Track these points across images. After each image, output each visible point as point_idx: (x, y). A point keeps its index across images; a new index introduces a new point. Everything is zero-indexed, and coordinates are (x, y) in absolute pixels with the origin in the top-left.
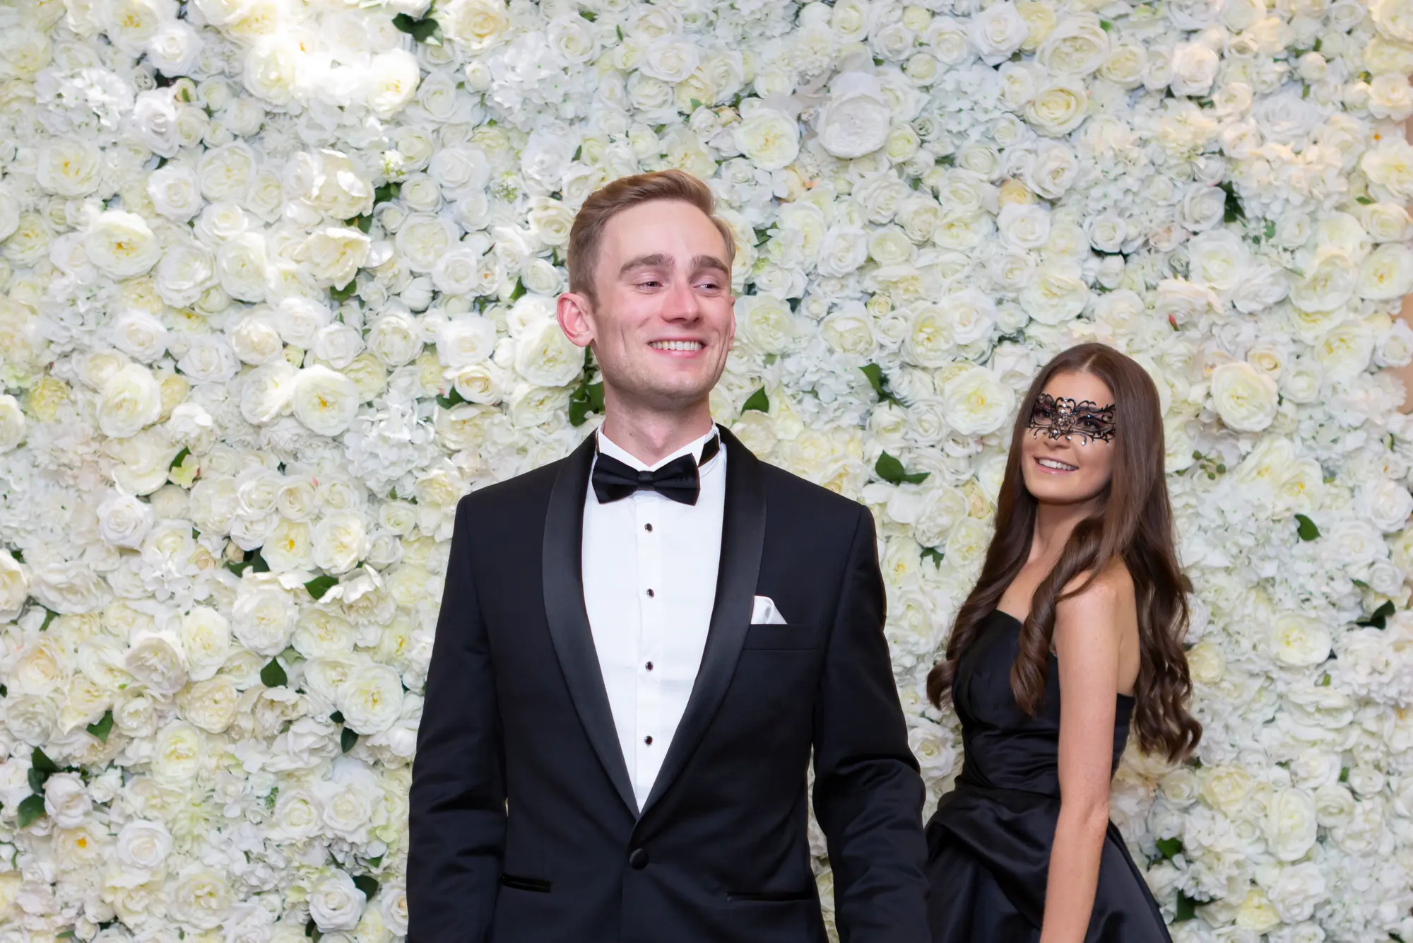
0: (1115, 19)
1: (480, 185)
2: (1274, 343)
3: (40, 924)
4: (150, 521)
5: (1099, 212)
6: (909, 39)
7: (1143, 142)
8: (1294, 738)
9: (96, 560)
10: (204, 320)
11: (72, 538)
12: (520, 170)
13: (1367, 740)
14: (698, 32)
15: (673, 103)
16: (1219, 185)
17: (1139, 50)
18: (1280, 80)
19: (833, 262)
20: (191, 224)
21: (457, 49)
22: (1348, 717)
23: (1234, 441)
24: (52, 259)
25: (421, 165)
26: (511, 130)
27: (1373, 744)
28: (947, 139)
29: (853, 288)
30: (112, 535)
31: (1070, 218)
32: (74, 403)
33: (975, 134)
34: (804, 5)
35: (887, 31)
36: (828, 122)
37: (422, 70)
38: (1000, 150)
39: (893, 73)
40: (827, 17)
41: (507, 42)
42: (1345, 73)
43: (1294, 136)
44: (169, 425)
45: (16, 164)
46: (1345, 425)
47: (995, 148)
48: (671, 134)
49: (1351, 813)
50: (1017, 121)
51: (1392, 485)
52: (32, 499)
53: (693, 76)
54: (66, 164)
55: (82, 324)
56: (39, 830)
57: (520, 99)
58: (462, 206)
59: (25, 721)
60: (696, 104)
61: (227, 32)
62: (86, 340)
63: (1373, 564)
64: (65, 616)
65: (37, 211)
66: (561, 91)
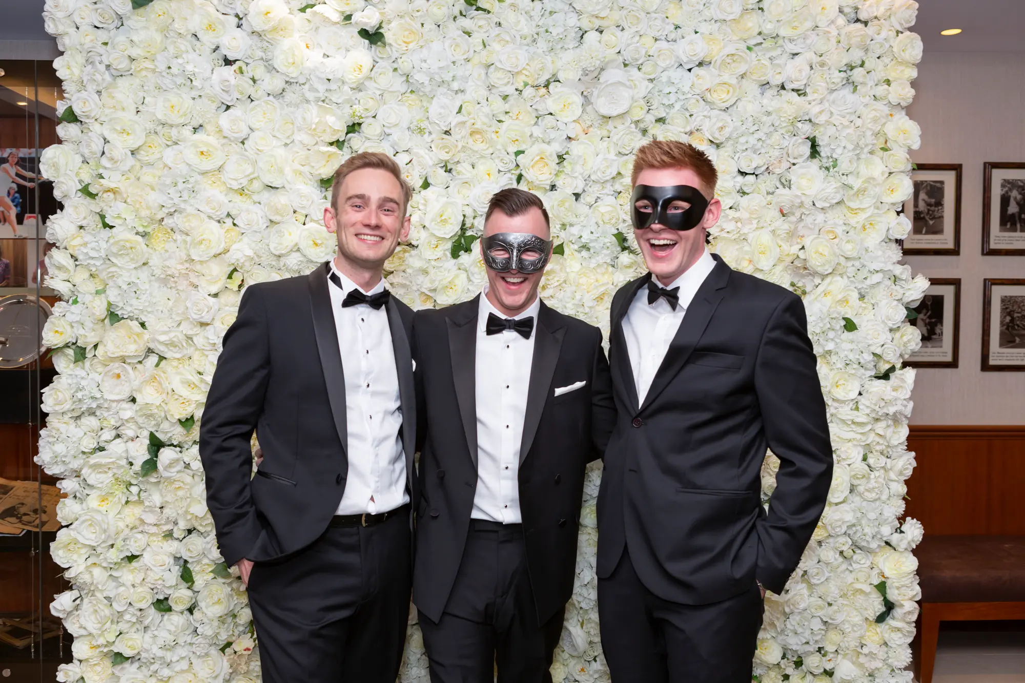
0: (755, 45)
1: (405, 126)
2: (835, 224)
3: (154, 530)
4: (216, 307)
5: (744, 151)
6: (643, 52)
7: (769, 114)
8: (838, 437)
9: (186, 329)
10: (249, 196)
11: (174, 316)
12: (428, 118)
13: (878, 439)
14: (528, 45)
15: (512, 84)
16: (808, 138)
17: (767, 62)
18: (842, 81)
19: (599, 174)
20: (243, 143)
21: (394, 49)
22: (869, 427)
23: (812, 278)
24: (164, 159)
25: (372, 113)
26: (422, 96)
27: (881, 441)
28: (662, 109)
29: (609, 189)
30: (195, 317)
31: (727, 154)
32: (175, 241)
33: (677, 106)
34: (586, 32)
35: (631, 48)
36: (598, 96)
37: (374, 61)
38: (691, 115)
39: (634, 71)
40: (599, 39)
41: (422, 47)
42: (876, 79)
43: (848, 113)
44: (228, 255)
45: (144, 106)
46: (872, 270)
47: (688, 115)
48: (511, 100)
49: (869, 478)
50: (701, 100)
51: (895, 303)
52: (151, 294)
53: (524, 69)
54: (172, 107)
55: (180, 197)
56: (153, 480)
57: (429, 79)
58: (395, 137)
59: (146, 418)
60: (526, 84)
61: (265, 35)
62: (183, 206)
63: (883, 345)
64: (169, 359)
65: (156, 133)
66: (451, 75)
